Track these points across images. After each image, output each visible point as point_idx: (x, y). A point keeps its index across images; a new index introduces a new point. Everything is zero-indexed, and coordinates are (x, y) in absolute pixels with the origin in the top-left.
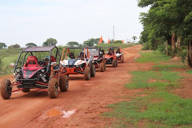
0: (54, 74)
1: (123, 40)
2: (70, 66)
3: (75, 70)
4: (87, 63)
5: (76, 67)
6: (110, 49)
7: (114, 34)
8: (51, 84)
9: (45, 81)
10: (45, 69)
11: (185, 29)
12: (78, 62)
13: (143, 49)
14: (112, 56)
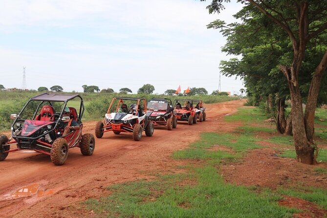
0: (68, 132)
1: (230, 92)
2: (116, 121)
3: (122, 127)
4: (140, 119)
5: (123, 123)
6: (189, 103)
7: (220, 84)
8: (56, 145)
9: (50, 141)
10: (53, 125)
11: (272, 85)
12: (128, 117)
13: (245, 105)
14: (189, 111)
